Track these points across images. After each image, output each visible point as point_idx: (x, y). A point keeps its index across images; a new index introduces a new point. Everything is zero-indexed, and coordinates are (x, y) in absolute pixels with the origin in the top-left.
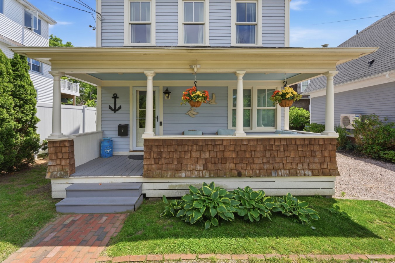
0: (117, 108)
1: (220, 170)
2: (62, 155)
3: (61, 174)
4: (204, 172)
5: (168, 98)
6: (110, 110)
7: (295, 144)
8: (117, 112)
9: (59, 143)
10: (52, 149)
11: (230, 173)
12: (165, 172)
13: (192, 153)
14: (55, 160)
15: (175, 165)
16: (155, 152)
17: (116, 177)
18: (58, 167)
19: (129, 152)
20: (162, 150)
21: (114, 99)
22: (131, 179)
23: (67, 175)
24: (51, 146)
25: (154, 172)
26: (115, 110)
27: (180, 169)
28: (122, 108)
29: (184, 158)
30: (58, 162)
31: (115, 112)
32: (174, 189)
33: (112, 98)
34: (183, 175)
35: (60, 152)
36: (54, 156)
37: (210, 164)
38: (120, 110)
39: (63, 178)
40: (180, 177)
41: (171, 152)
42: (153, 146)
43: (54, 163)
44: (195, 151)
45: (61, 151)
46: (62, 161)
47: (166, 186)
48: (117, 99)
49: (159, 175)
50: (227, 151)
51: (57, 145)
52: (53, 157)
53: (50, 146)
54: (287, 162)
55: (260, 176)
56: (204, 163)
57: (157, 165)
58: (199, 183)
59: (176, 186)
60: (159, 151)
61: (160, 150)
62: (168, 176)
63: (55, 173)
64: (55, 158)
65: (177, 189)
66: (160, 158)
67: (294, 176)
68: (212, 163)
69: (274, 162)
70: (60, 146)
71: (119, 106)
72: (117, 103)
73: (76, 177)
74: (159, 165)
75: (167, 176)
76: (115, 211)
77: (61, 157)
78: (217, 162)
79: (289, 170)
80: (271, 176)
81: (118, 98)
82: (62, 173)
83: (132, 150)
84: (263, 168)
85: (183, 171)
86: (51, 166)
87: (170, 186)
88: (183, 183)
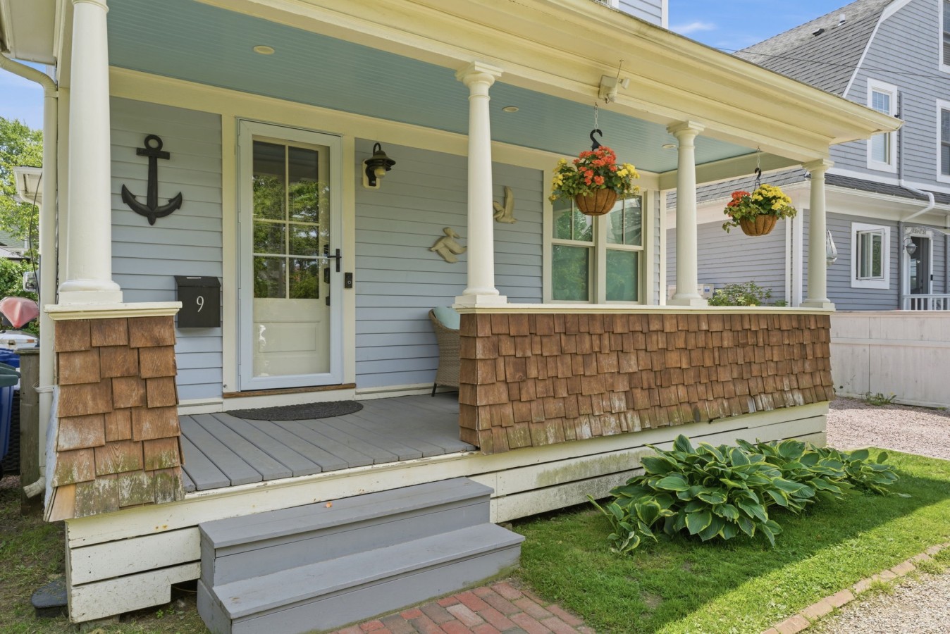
0: (162, 202)
1: (660, 406)
2: (142, 391)
3: (136, 488)
4: (629, 416)
5: (375, 185)
6: (126, 207)
7: (780, 329)
8: (160, 222)
9: (123, 328)
10: (78, 361)
11: (679, 415)
12: (539, 427)
13: (601, 359)
14: (98, 422)
15: (561, 400)
16: (507, 359)
17: (381, 466)
18: (121, 454)
19: (221, 400)
20: (529, 354)
21: (145, 161)
22: (430, 467)
23: (170, 486)
24: (77, 345)
25: (510, 430)
26: (152, 212)
27: (575, 413)
28: (185, 205)
29: (584, 375)
30: (120, 427)
31: (152, 222)
32: (551, 484)
33: (140, 152)
34: (585, 431)
35: (126, 377)
36: (94, 399)
37: (639, 390)
38: (176, 212)
39: (155, 503)
40: (578, 440)
41: (551, 359)
42: (501, 337)
43: (93, 436)
44: (607, 351)
45: (133, 371)
46: (139, 421)
47: (529, 478)
48: (161, 163)
49: (525, 439)
50: (673, 350)
51: (110, 341)
52: (85, 406)
53: (68, 349)
54: (769, 374)
55: (731, 416)
56: (628, 389)
57: (515, 403)
58: (608, 454)
59: (556, 473)
60: (519, 354)
61: (524, 352)
62: (551, 441)
63: (104, 484)
64: (102, 408)
65: (557, 483)
66: (524, 381)
67: (781, 408)
68: (644, 387)
69: (749, 376)
70: (133, 345)
71: (172, 196)
72: (161, 178)
73: (211, 492)
74: (521, 405)
75: (547, 439)
76: (464, 583)
77: (134, 400)
78: (653, 386)
79: (772, 393)
80: (748, 413)
81: (166, 156)
82: (145, 479)
83: (232, 389)
84: (733, 393)
85: (582, 419)
86: (76, 450)
87: (541, 476)
88: (573, 462)
